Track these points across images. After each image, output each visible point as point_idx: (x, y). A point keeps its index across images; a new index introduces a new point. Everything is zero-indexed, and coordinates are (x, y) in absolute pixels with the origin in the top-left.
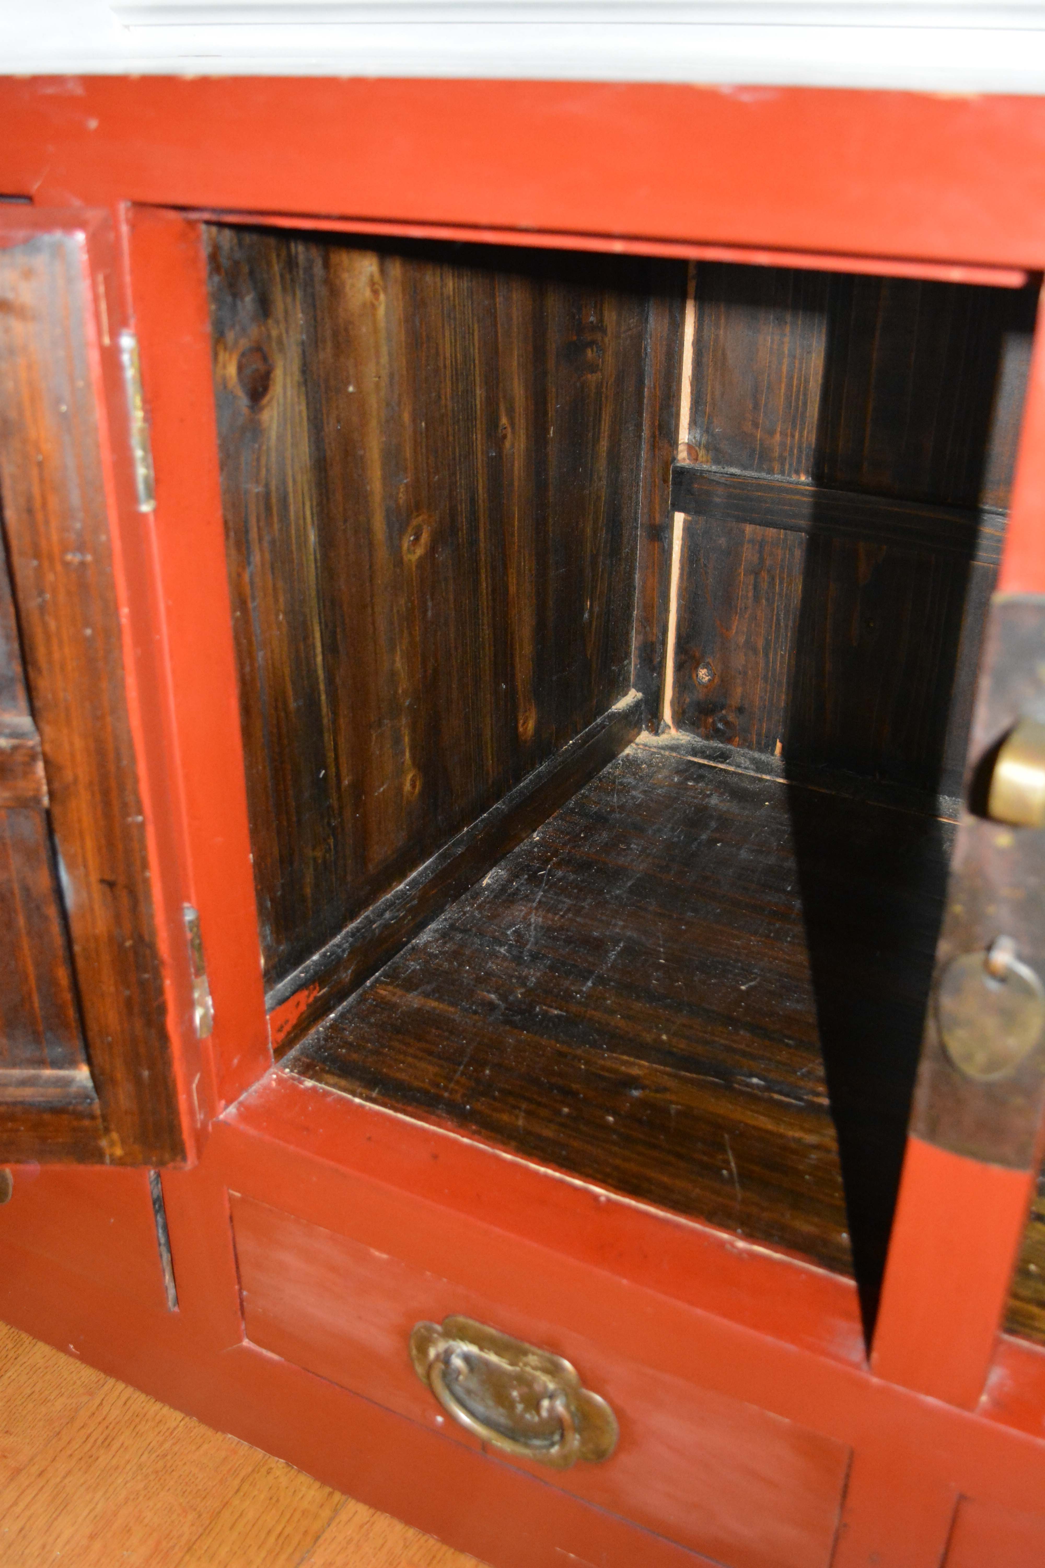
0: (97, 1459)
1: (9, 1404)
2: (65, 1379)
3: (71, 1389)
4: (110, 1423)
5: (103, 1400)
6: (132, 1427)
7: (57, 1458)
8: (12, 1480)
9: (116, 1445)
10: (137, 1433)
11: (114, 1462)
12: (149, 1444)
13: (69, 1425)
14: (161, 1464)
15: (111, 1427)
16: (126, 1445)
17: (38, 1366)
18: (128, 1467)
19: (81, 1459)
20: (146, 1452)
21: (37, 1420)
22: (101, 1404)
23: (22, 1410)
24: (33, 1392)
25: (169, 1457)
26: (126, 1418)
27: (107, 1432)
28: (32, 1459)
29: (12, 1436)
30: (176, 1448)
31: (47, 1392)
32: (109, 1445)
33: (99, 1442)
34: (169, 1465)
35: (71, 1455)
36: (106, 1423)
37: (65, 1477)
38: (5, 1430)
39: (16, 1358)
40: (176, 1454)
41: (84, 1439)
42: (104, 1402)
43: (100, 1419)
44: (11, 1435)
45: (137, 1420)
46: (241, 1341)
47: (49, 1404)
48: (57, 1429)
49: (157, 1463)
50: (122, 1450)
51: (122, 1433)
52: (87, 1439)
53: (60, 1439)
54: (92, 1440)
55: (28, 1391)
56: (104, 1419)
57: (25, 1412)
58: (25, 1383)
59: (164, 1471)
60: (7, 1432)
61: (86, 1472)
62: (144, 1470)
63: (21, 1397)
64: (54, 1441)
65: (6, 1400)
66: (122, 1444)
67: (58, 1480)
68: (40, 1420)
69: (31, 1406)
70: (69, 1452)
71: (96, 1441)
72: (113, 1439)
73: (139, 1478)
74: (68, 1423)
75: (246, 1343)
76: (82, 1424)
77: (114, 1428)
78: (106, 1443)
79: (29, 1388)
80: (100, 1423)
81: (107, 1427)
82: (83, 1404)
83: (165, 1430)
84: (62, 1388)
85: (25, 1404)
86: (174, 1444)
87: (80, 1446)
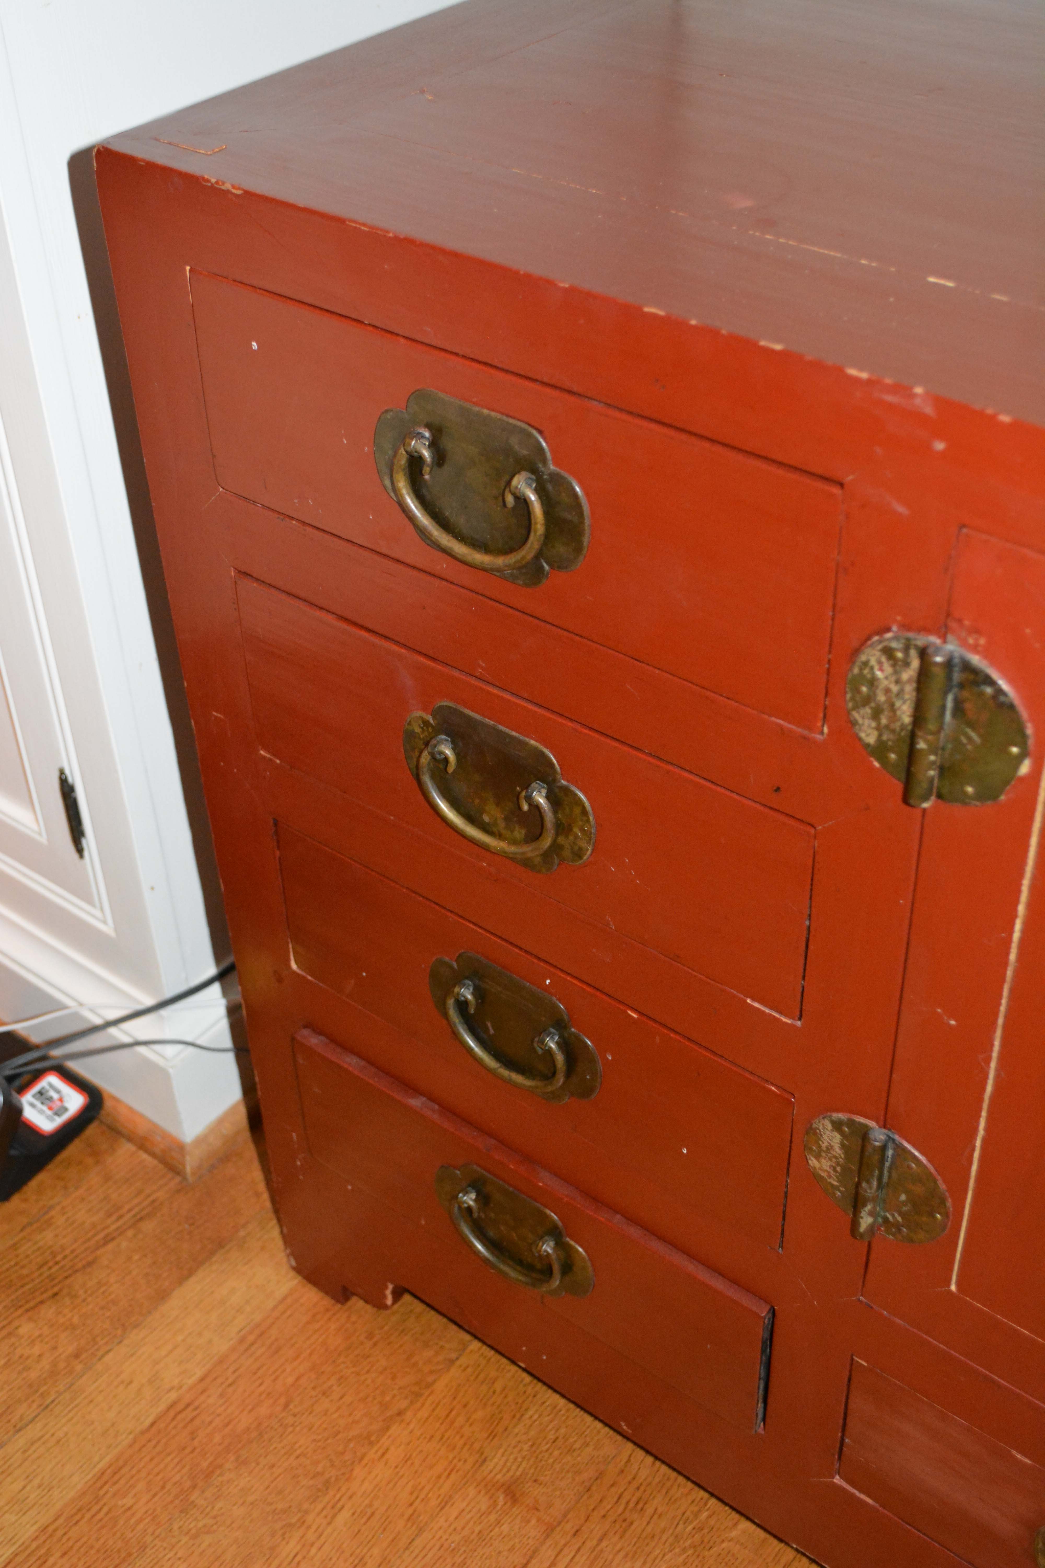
0: (632, 1523)
1: (534, 1448)
2: (589, 1427)
3: (596, 1438)
4: (641, 1484)
5: (630, 1456)
6: (664, 1491)
7: (590, 1518)
8: (548, 1536)
9: (649, 1511)
10: (670, 1500)
11: (649, 1529)
12: (684, 1514)
13: (599, 1481)
14: (697, 1537)
15: (642, 1489)
16: (659, 1511)
17: (558, 1408)
18: (664, 1538)
19: (615, 1521)
20: (681, 1522)
21: (564, 1471)
22: (629, 1461)
23: (549, 1458)
24: (557, 1438)
25: (705, 1531)
26: (657, 1480)
27: (638, 1494)
28: (565, 1515)
29: (541, 1487)
30: (712, 1522)
31: (571, 1440)
32: (642, 1509)
33: (631, 1505)
34: (706, 1540)
35: (604, 1516)
36: (635, 1484)
37: (601, 1540)
38: (534, 1478)
39: (535, 1396)
40: (712, 1528)
41: (615, 1499)
42: (632, 1458)
43: (629, 1478)
44: (540, 1484)
45: (669, 1484)
46: (833, 1477)
47: (575, 1454)
48: (587, 1484)
49: (693, 1536)
50: (656, 1517)
51: (654, 1497)
52: (619, 1498)
53: (590, 1497)
54: (623, 1501)
55: (551, 1436)
56: (634, 1478)
57: (551, 1461)
58: (547, 1426)
59: (702, 1546)
60: (535, 1481)
61: (621, 1538)
62: (681, 1543)
63: (545, 1441)
64: (585, 1497)
65: (530, 1443)
66: (656, 1510)
67: (595, 1542)
68: (568, 1471)
69: (556, 1453)
70: (603, 1513)
71: (628, 1502)
72: (645, 1504)
73: (677, 1550)
74: (596, 1479)
75: (837, 1480)
76: (611, 1482)
77: (645, 1491)
78: (639, 1506)
79: (553, 1432)
80: (630, 1483)
81: (638, 1488)
82: (610, 1458)
83: (698, 1499)
84: (586, 1436)
85: (550, 1451)
86: (710, 1517)
87: (612, 1508)
